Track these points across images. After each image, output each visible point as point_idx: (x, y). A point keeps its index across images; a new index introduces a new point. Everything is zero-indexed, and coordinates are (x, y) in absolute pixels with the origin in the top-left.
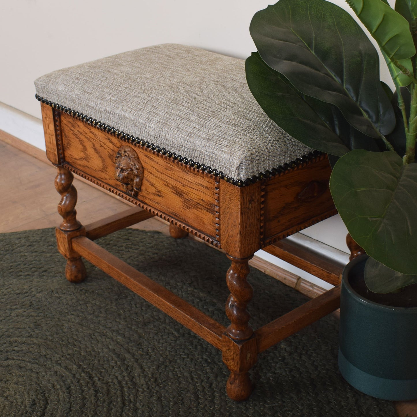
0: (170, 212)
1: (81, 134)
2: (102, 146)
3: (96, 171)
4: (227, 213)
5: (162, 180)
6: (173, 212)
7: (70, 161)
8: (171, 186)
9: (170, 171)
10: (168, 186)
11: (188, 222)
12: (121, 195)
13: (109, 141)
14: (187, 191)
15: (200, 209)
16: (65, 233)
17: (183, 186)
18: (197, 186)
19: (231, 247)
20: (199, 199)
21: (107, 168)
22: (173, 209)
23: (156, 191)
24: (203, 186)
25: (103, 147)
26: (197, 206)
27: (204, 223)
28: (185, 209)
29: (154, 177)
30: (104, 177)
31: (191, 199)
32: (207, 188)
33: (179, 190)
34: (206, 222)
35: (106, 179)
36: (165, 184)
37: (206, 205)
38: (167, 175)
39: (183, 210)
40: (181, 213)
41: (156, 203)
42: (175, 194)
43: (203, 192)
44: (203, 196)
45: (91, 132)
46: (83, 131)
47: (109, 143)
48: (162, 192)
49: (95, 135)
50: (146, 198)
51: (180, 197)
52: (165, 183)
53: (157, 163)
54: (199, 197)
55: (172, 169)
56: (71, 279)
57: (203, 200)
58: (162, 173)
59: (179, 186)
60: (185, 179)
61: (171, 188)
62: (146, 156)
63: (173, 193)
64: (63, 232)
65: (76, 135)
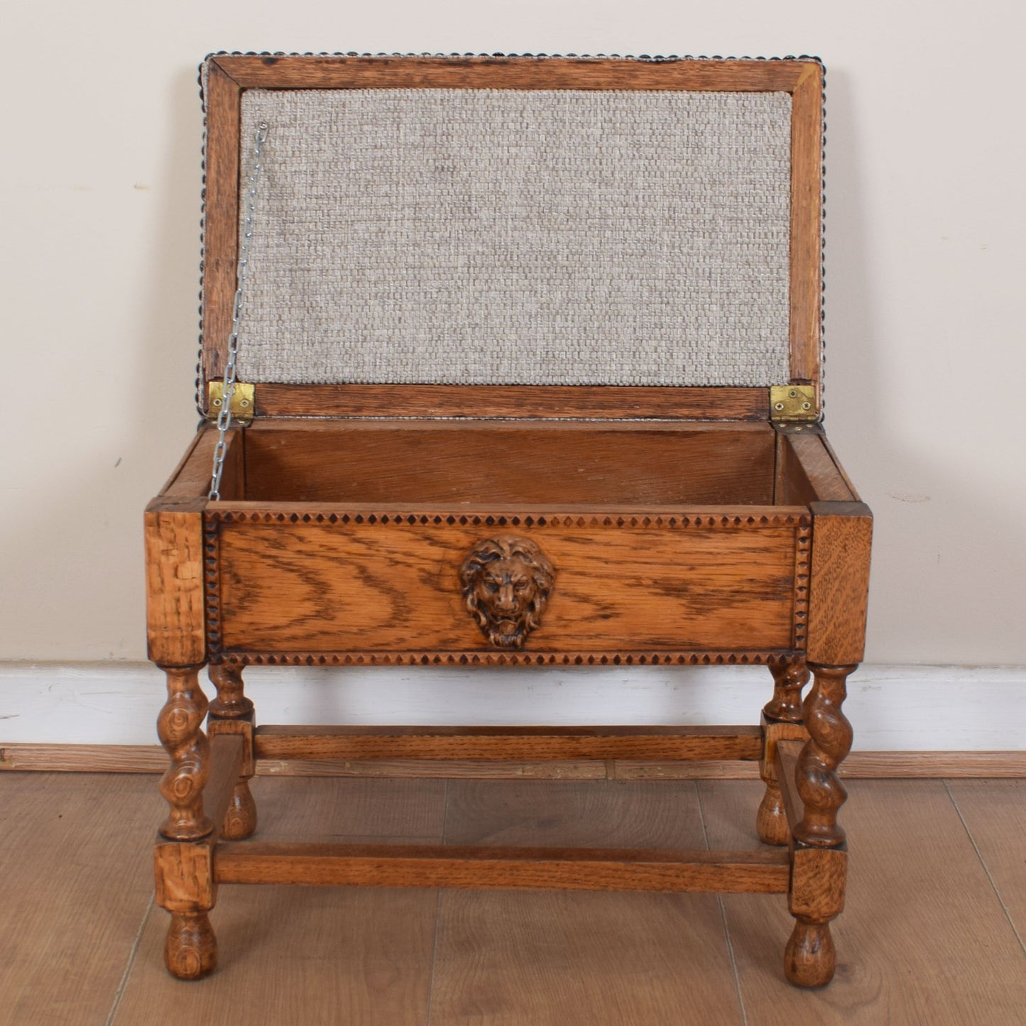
0: (639, 643)
1: (311, 555)
2: (397, 563)
3: (361, 632)
4: (832, 581)
5: (620, 577)
6: (651, 640)
7: (248, 641)
8: (650, 582)
9: (648, 549)
10: (640, 585)
11: (699, 644)
12: (470, 659)
13: (428, 542)
14: (701, 577)
15: (742, 601)
16: (198, 844)
17: (692, 568)
18: (734, 556)
19: (841, 647)
20: (740, 582)
21: (409, 612)
22: (652, 631)
23: (598, 610)
24: (754, 550)
25: (399, 566)
26: (733, 597)
27: (752, 629)
28: (692, 619)
29: (592, 580)
30: (391, 639)
31: (713, 591)
32: (767, 550)
33: (674, 583)
34: (756, 623)
35: (402, 640)
36: (628, 585)
37: (762, 586)
38: (636, 562)
39: (687, 623)
40: (680, 631)
41: (590, 637)
42: (661, 595)
43: (755, 563)
44: (753, 572)
45: (358, 541)
46: (321, 546)
47: (431, 547)
48: (616, 606)
49: (370, 544)
50: (557, 638)
51: (678, 596)
52: (632, 581)
53: (608, 544)
54: (738, 578)
55: (654, 544)
56: (201, 966)
57: (752, 580)
58: (619, 563)
59: (680, 574)
60: (698, 552)
61: (648, 586)
62: (569, 539)
63: (656, 594)
64: (193, 844)
65: (289, 564)
